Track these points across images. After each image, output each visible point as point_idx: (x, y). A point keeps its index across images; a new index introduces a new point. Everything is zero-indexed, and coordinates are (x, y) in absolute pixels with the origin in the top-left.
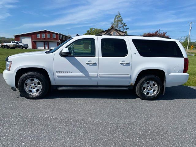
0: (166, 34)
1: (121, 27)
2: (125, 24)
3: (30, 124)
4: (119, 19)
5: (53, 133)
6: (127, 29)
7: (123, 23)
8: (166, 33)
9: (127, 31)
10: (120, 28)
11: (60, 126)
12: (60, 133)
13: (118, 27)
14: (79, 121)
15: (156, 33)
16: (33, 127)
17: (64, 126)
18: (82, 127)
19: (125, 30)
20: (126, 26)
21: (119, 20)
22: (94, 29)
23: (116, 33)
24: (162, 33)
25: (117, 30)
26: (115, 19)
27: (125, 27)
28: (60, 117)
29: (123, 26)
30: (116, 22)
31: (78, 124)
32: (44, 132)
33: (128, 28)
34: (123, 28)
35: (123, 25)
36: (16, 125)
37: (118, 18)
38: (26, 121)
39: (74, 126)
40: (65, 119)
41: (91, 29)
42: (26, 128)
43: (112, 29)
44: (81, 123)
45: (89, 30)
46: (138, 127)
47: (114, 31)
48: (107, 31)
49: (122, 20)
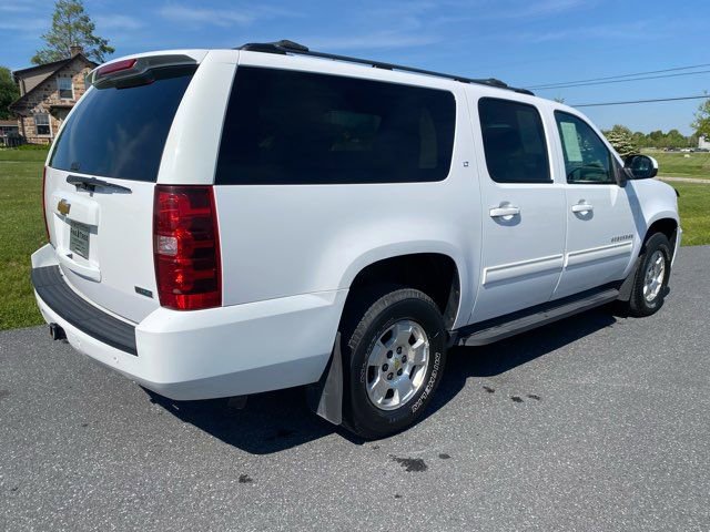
2: (106, 42)
4: (74, 20)
7: (97, 41)
21: (77, 27)
26: (56, 19)
37: (69, 14)
43: (79, 63)
48: (57, 68)
49: (92, 27)
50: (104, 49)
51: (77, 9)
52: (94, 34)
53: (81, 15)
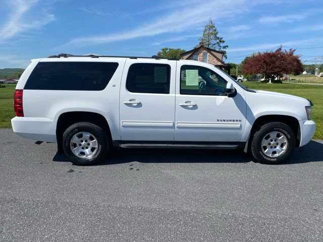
0: (294, 53)
1: (214, 44)
2: (222, 39)
3: (106, 221)
4: (211, 31)
5: (153, 238)
6: (225, 47)
7: (218, 38)
8: (295, 50)
9: (225, 50)
10: (214, 46)
11: (159, 224)
12: (165, 238)
13: (210, 44)
14: (190, 213)
15: (276, 51)
16: (114, 227)
17: (167, 224)
18: (200, 226)
19: (222, 49)
20: (224, 42)
21: (212, 34)
22: (168, 50)
23: (208, 54)
24: (288, 51)
25: (209, 50)
26: (204, 32)
27: (222, 45)
28: (154, 206)
29: (218, 43)
30: (207, 36)
31: (192, 220)
32: (136, 237)
33: (227, 46)
34: (219, 46)
35: (218, 41)
36: (82, 223)
37: (209, 29)
38: (97, 214)
39: (186, 224)
40: (164, 211)
41: (163, 50)
42: (101, 229)
43: (202, 49)
44: (195, 218)
45: (161, 51)
46: (304, 226)
47: (205, 51)
48: (193, 52)
49: (217, 33)
50: (220, 41)
51: (213, 27)
52: (218, 36)
53: (214, 29)
